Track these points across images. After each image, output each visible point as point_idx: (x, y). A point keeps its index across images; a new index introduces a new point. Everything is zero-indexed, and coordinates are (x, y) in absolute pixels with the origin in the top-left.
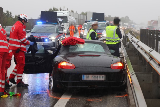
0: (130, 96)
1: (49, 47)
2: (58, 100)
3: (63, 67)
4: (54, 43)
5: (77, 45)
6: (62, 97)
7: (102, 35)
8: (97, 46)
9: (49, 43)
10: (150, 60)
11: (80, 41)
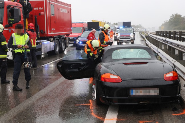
7: (130, 36)
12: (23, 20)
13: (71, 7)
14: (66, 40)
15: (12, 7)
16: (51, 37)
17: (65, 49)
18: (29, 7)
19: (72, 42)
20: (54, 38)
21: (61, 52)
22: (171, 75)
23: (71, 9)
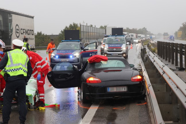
0: (148, 104)
1: (74, 63)
2: (88, 109)
3: (91, 82)
4: (78, 59)
5: (101, 62)
6: (91, 107)
7: (122, 49)
8: (119, 62)
9: (74, 59)
10: (163, 74)
11: (104, 59)
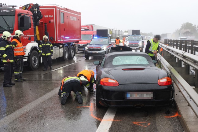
3: (105, 84)
7: (139, 44)
12: (33, 27)
13: (80, 15)
14: (75, 47)
15: (23, 15)
16: (61, 44)
17: (74, 55)
18: (39, 15)
19: (81, 49)
20: (63, 45)
21: (70, 58)
22: (164, 80)
23: (80, 17)
